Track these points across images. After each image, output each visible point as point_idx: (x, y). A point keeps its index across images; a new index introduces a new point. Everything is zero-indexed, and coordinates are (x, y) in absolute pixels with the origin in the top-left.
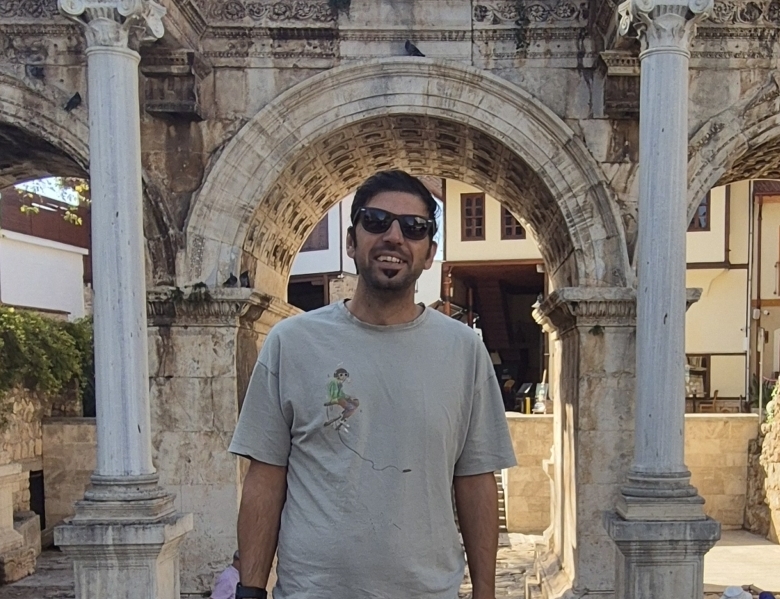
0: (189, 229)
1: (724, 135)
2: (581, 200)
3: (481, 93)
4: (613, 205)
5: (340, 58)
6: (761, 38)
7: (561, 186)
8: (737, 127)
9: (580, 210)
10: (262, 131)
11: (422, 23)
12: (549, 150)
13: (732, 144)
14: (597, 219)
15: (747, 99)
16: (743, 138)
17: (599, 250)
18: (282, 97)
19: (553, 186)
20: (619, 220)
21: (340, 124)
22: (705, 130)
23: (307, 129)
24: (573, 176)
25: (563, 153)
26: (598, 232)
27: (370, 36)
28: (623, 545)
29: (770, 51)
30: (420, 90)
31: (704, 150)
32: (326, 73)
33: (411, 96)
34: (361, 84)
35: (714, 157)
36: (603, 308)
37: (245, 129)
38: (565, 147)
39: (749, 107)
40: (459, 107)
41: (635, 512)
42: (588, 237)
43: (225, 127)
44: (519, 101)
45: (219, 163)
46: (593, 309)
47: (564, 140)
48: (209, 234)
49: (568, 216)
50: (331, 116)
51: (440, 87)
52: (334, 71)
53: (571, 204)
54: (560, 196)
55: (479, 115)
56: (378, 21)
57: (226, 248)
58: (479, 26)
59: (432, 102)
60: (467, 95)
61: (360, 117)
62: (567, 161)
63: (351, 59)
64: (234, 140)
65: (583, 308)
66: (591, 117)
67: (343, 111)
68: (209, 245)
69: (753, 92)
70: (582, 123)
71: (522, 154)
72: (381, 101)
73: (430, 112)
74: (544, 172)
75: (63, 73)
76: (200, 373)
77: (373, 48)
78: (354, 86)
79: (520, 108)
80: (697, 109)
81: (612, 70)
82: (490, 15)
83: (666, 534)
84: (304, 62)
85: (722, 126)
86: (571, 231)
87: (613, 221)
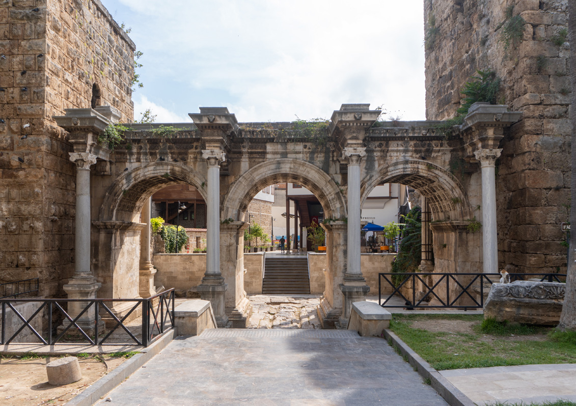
0: (225, 205)
1: (374, 178)
2: (333, 196)
3: (305, 168)
4: (342, 198)
5: (267, 158)
6: (383, 152)
7: (327, 193)
8: (377, 176)
9: (333, 199)
10: (245, 178)
11: (289, 149)
12: (324, 183)
13: (376, 181)
14: (338, 202)
15: (380, 168)
16: (379, 179)
17: (339, 210)
18: (251, 170)
19: (325, 192)
20: (344, 202)
21: (266, 176)
22: (368, 177)
23: (257, 178)
24: (331, 190)
25: (328, 183)
26: (338, 205)
27: (275, 153)
28: (344, 293)
29: (386, 155)
30: (288, 167)
31: (368, 182)
32: (263, 163)
33: (286, 168)
34: (272, 166)
35: (371, 184)
36: (340, 226)
37: (241, 178)
38: (329, 182)
39: (381, 170)
40: (299, 171)
41: (347, 284)
42: (335, 207)
43: (235, 177)
44: (316, 170)
45: (233, 187)
46: (337, 227)
47: (328, 180)
48: (229, 206)
49: (330, 201)
50: (264, 174)
51: (294, 166)
52: (265, 162)
53: (331, 198)
54: (327, 195)
55: (304, 173)
56: (277, 149)
57: (234, 210)
58: (305, 150)
59: (292, 170)
60: (301, 168)
61: (272, 174)
62: (329, 186)
63: (270, 159)
64: (238, 181)
65: (334, 227)
66: (336, 173)
67: (267, 173)
68: (230, 209)
69: (382, 166)
70: (334, 175)
71: (316, 184)
72: (278, 170)
73: (291, 173)
74: (323, 189)
75: (192, 164)
76: (226, 244)
77: (276, 156)
78: (270, 166)
79: (316, 171)
80: (366, 171)
81: (342, 162)
82: (308, 147)
83: (355, 290)
84: (257, 160)
85: (373, 176)
86: (331, 205)
87: (342, 202)
